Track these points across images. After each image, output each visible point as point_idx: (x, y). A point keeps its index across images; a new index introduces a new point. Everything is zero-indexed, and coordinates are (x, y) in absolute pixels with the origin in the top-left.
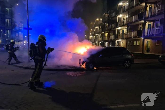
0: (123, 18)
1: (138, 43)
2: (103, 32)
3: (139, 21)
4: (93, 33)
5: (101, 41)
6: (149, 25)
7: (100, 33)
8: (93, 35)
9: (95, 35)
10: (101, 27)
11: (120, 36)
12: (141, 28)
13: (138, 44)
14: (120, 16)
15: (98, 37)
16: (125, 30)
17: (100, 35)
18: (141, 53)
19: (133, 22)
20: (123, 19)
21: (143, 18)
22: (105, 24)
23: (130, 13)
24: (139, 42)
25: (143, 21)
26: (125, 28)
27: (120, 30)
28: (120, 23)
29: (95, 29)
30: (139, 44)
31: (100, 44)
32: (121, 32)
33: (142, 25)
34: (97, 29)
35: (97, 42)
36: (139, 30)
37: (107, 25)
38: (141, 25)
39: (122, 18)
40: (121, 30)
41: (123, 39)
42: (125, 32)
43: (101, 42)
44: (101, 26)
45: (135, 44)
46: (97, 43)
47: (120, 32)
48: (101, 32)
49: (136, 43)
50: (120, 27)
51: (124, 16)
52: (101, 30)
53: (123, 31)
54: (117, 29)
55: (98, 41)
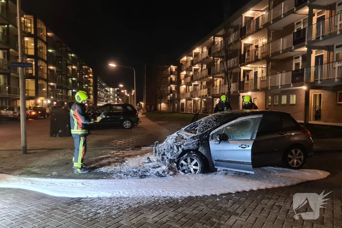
0: (254, 45)
1: (293, 100)
2: (211, 78)
3: (295, 48)
4: (189, 79)
5: (206, 96)
6: (317, 58)
7: (203, 78)
8: (188, 84)
9: (193, 84)
10: (205, 66)
11: (248, 84)
12: (297, 64)
13: (291, 103)
14: (249, 40)
15: (200, 88)
16: (259, 70)
17: (204, 83)
18: (303, 122)
19: (281, 52)
20: (254, 47)
21: (305, 41)
22: (213, 58)
23: (272, 31)
24: (295, 96)
25: (305, 49)
26: (261, 66)
27: (249, 71)
28: (248, 55)
29: (192, 71)
30: (294, 102)
31: (205, 102)
32: (252, 75)
33: (301, 58)
34: (196, 70)
35: (197, 99)
36: (294, 69)
37: (219, 62)
38: (298, 57)
39: (251, 45)
40: (251, 70)
41: (256, 90)
42: (259, 75)
43: (207, 98)
44: (205, 63)
45: (284, 100)
46: (198, 101)
47: (248, 76)
48: (206, 77)
49: (288, 100)
50: (249, 65)
51: (257, 41)
52: (205, 73)
53: (256, 73)
54: (243, 68)
55: (200, 97)
